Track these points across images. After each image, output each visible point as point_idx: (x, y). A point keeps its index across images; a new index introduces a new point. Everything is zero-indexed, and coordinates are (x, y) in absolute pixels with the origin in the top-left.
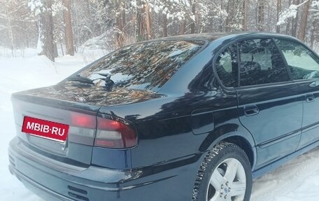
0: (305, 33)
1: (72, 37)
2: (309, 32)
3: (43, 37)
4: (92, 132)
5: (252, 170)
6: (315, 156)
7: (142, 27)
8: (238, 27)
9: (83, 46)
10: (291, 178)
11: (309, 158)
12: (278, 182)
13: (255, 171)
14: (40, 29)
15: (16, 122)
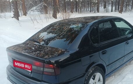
0: (123, 3)
1: (25, 8)
2: (125, 3)
3: (13, 10)
4: (42, 69)
5: (105, 75)
6: (129, 64)
7: (55, 4)
8: (96, 2)
9: (30, 11)
10: (120, 74)
11: (127, 65)
12: (115, 77)
13: (106, 75)
14: (12, 6)
15: (9, 59)
